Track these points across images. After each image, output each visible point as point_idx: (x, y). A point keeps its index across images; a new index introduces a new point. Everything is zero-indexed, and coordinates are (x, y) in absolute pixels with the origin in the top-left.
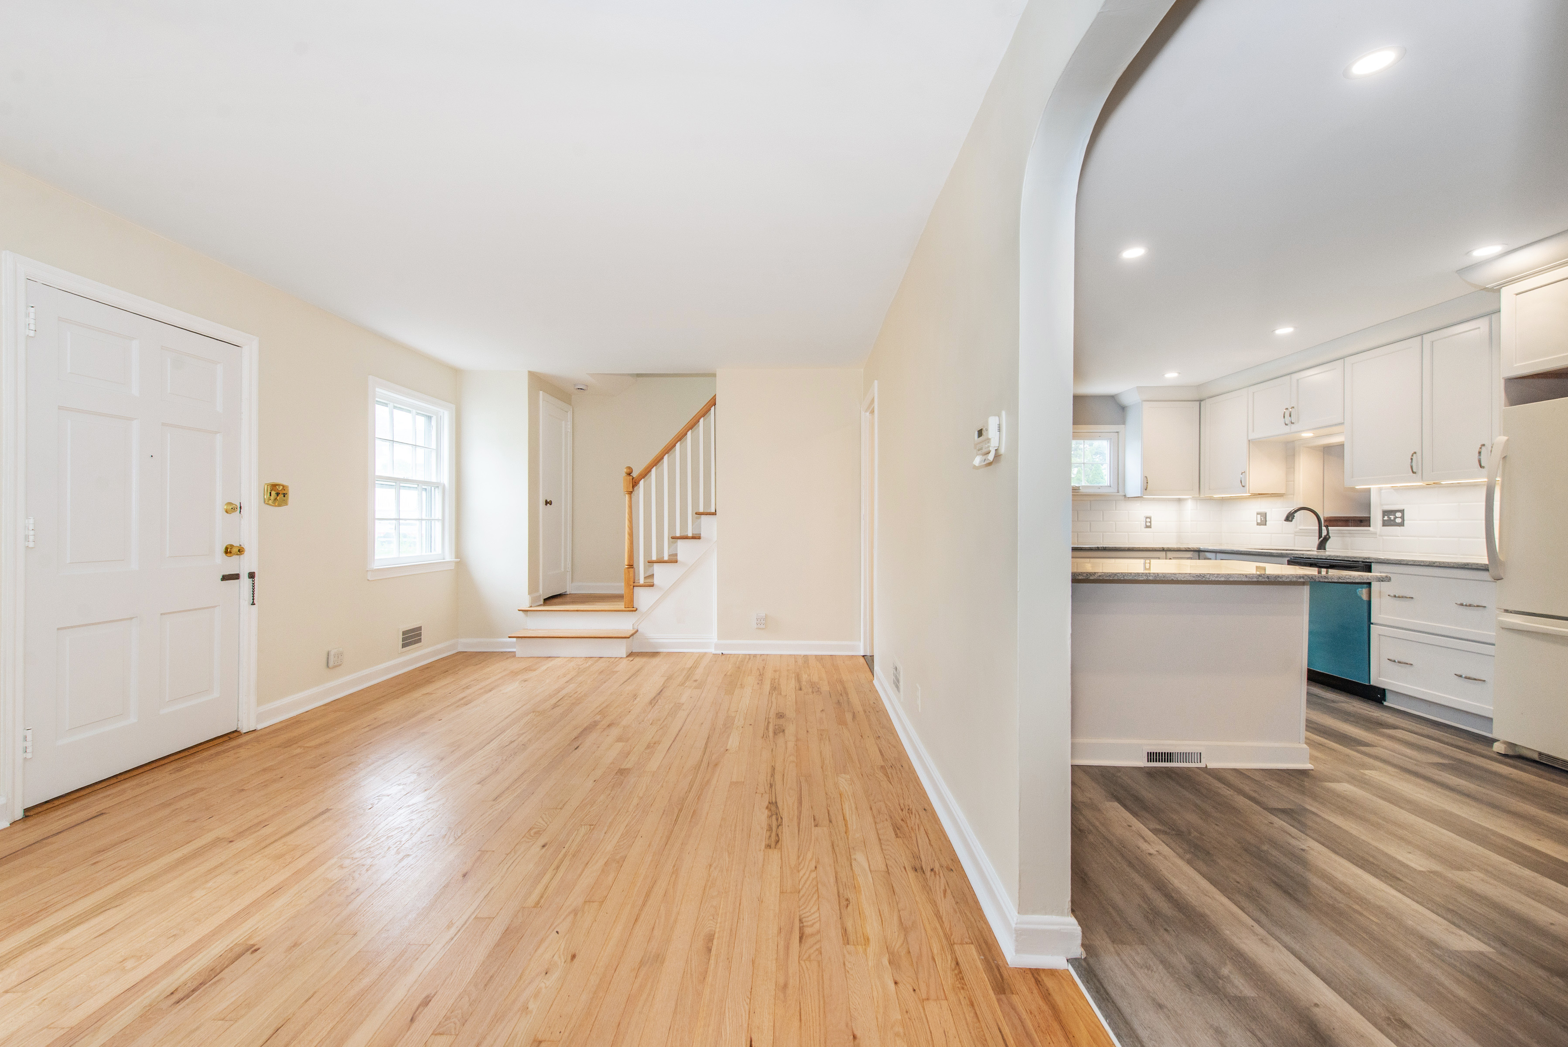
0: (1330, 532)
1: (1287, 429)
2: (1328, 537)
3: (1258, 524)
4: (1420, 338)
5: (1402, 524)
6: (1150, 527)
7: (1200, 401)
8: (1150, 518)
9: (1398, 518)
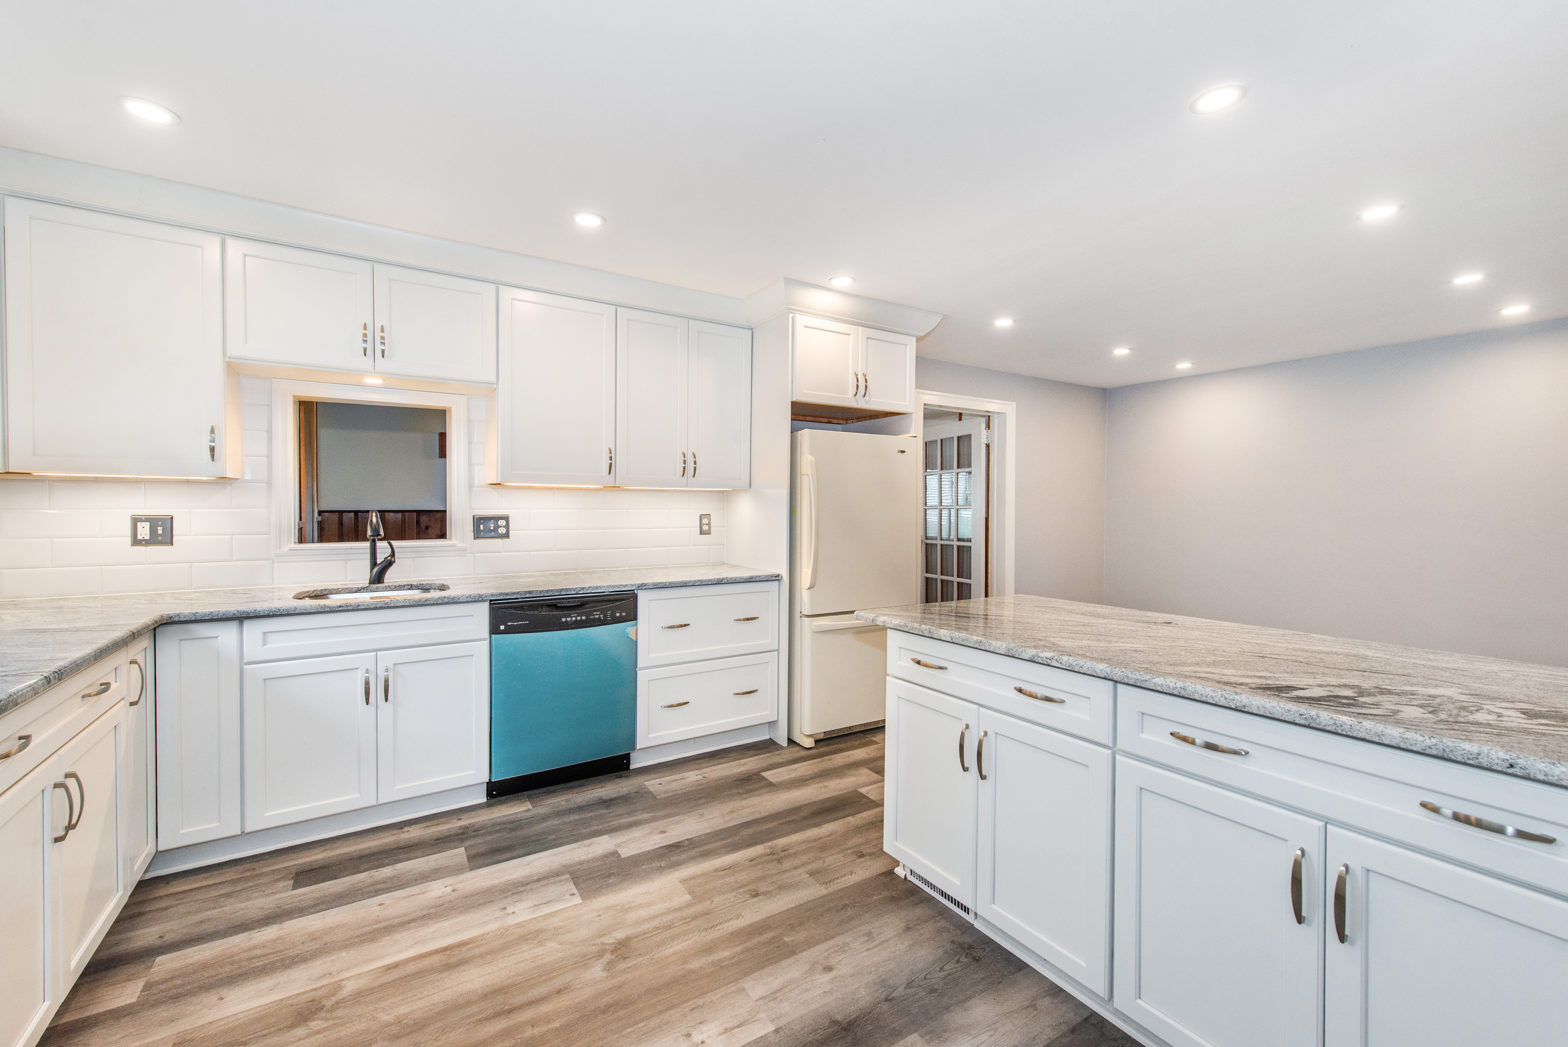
2: (393, 560)
3: (140, 542)
5: (507, 535)
9: (501, 527)
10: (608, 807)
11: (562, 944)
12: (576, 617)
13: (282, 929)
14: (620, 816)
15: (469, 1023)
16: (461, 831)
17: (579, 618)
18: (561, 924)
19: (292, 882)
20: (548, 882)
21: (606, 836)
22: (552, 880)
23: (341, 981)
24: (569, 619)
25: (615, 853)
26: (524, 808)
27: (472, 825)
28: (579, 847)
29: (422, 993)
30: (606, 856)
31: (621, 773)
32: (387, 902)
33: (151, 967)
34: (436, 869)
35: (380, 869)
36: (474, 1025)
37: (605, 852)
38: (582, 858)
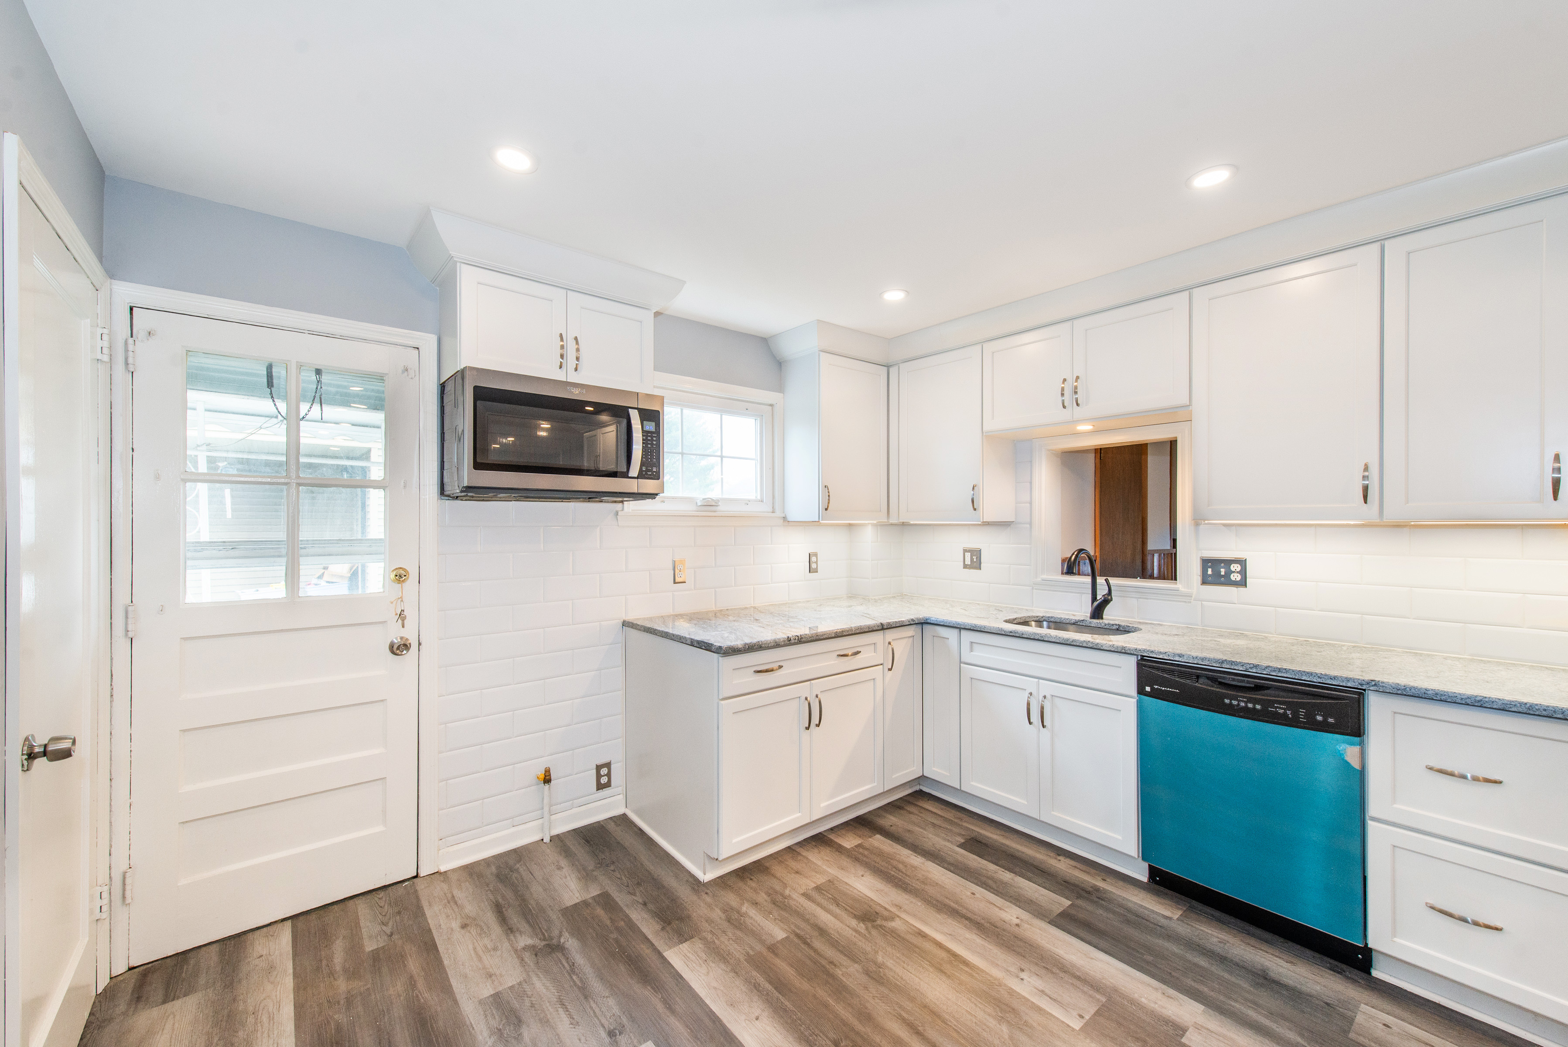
0: (1113, 588)
1: (1066, 415)
2: (1109, 597)
3: (965, 566)
4: (1376, 247)
5: (1243, 583)
6: (816, 571)
7: (888, 367)
8: (816, 555)
9: (1234, 572)
10: (1258, 985)
11: (1011, 1038)
12: (1246, 703)
13: (923, 864)
14: (1256, 1005)
15: (894, 1010)
16: (1091, 889)
17: (1250, 705)
18: (1035, 1024)
19: (963, 841)
20: (1081, 987)
21: (1202, 1007)
22: (1086, 989)
23: (898, 916)
24: (1235, 702)
25: (1182, 1030)
26: (1167, 913)
27: (1105, 891)
28: (1156, 989)
29: (908, 965)
30: (1167, 1021)
31: (1344, 966)
32: (977, 895)
33: (870, 837)
34: (1031, 901)
35: (1006, 871)
36: (896, 1014)
37: (1173, 1017)
38: (1143, 1000)
